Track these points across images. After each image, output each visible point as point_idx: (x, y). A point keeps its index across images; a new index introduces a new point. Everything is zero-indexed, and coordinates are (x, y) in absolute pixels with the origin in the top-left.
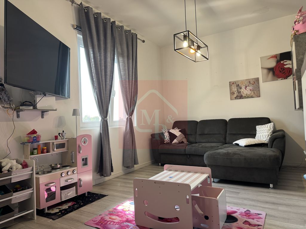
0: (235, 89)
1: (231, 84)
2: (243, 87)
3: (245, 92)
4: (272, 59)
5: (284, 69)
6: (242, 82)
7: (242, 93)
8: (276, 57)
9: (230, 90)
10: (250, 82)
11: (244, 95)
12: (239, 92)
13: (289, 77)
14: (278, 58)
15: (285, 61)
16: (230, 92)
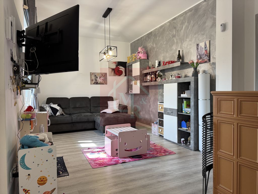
0: (93, 78)
1: (91, 74)
2: (99, 77)
3: (99, 80)
4: (114, 63)
5: (119, 70)
6: (98, 73)
7: (98, 81)
8: (116, 63)
9: (91, 78)
10: (102, 75)
11: (99, 82)
12: (96, 80)
13: (121, 75)
14: (117, 64)
15: (120, 66)
16: (91, 79)
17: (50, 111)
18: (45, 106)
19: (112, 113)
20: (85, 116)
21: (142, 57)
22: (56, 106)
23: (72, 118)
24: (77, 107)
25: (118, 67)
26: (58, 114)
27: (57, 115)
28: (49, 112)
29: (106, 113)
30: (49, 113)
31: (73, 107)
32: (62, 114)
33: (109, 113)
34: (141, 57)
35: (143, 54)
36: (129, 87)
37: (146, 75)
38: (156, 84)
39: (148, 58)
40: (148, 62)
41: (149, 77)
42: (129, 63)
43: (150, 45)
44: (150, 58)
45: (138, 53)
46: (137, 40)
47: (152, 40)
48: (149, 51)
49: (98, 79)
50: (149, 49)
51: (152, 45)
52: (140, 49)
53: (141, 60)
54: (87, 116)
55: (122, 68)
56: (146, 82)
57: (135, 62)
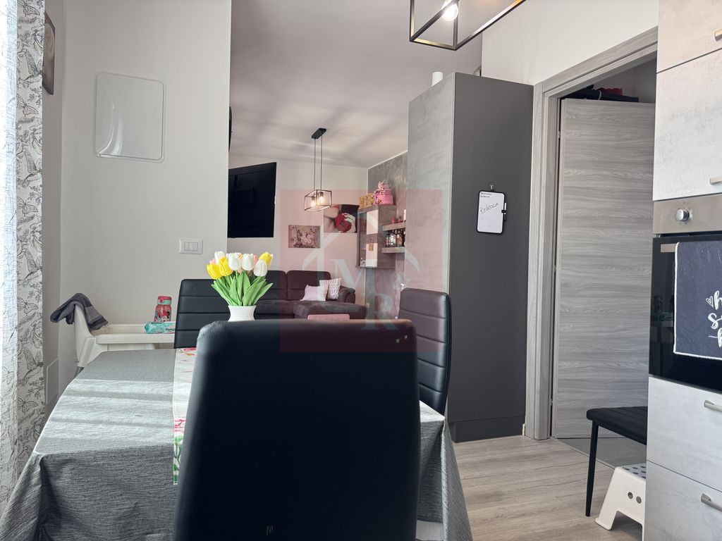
0: (294, 235)
11: (304, 244)
12: (299, 240)
16: (289, 238)
20: (276, 304)
50: (396, 186)
51: (401, 180)
52: (380, 186)
54: (280, 304)
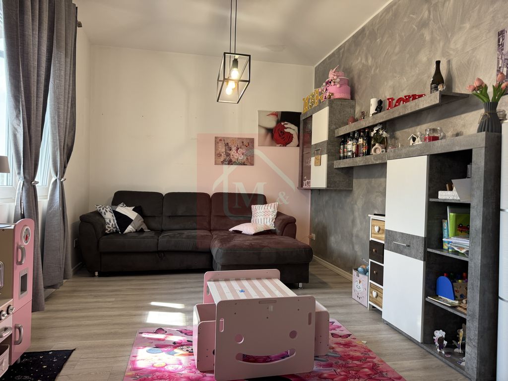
0: (222, 149)
1: (218, 140)
2: (234, 149)
3: (236, 155)
4: (272, 116)
5: (284, 133)
6: (233, 140)
7: (231, 156)
8: (277, 116)
9: (216, 149)
10: (243, 142)
11: (233, 160)
12: (228, 155)
13: (288, 144)
14: (279, 117)
15: (286, 123)
16: (215, 153)
17: (112, 221)
18: (103, 209)
19: (255, 234)
20: (188, 237)
21: (335, 95)
22: (128, 211)
23: (158, 240)
24: (180, 215)
25: (282, 124)
26: (130, 228)
27: (126, 231)
28: (111, 224)
29: (239, 232)
30: (110, 226)
31: (170, 215)
32: (142, 231)
33: (247, 233)
34: (333, 94)
35: (338, 86)
36: (304, 173)
37: (345, 139)
38: (367, 164)
39: (353, 98)
40: (353, 107)
41: (350, 146)
42: (306, 113)
43: (358, 62)
44: (357, 97)
45: (327, 83)
46: (330, 57)
47: (365, 48)
48: (356, 77)
49: (233, 152)
50: (355, 73)
51: (364, 61)
52: (331, 76)
53: (332, 102)
54: (194, 237)
55: (293, 126)
56: (345, 157)
57: (320, 107)
